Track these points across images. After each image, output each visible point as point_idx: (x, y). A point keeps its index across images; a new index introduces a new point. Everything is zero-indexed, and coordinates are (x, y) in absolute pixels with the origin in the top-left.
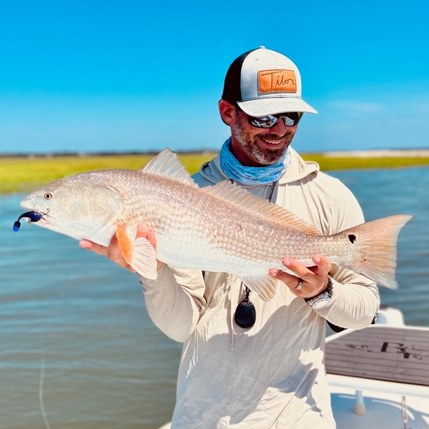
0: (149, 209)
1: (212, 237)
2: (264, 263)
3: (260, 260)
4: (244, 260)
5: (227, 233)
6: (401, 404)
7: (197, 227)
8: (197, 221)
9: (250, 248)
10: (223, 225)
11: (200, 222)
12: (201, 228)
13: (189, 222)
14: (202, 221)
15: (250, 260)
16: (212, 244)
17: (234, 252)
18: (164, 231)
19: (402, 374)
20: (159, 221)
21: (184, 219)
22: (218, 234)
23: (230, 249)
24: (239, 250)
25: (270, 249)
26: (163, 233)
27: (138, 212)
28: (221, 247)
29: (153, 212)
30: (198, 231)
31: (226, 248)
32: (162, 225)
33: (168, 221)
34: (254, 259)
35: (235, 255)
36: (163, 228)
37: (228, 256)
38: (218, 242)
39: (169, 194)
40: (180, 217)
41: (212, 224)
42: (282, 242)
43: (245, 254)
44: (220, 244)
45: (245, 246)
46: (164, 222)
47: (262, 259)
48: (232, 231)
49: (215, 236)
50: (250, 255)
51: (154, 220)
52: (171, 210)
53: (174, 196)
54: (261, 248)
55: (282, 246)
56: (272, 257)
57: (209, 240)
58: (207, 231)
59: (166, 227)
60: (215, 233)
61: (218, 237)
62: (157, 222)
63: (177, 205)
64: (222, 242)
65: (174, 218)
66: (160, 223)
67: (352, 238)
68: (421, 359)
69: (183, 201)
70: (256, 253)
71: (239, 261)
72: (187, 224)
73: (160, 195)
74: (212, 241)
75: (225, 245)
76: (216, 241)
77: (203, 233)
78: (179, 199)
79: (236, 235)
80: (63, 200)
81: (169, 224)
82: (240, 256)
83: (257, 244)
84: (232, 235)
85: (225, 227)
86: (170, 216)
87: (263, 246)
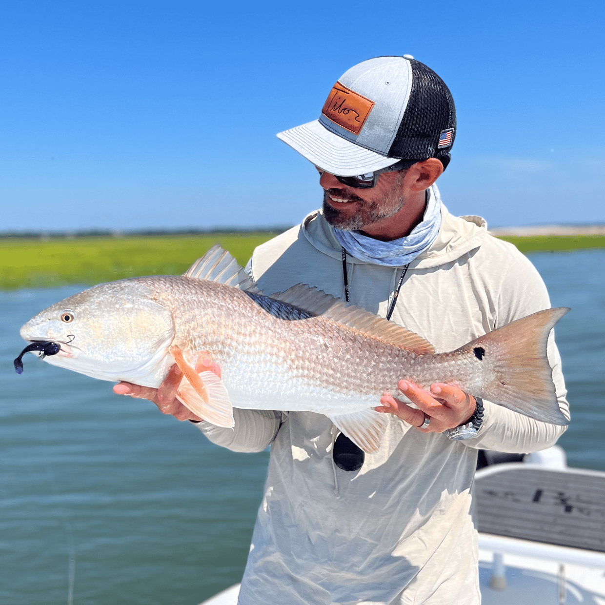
0: (209, 328)
1: (289, 362)
2: (358, 395)
3: (352, 392)
4: (332, 393)
5: (308, 354)
6: (557, 577)
7: (269, 349)
8: (270, 341)
9: (339, 375)
10: (302, 345)
11: (273, 341)
12: (275, 350)
13: (260, 343)
14: (276, 341)
15: (339, 392)
16: (290, 373)
17: (318, 382)
18: (229, 357)
19: (561, 533)
20: (223, 343)
21: (253, 339)
22: (297, 356)
23: (313, 377)
24: (325, 378)
25: (365, 375)
26: (229, 361)
27: (195, 334)
28: (303, 376)
29: (214, 332)
30: (272, 355)
31: (307, 376)
32: (227, 349)
33: (234, 344)
34: (345, 390)
35: (320, 385)
36: (228, 354)
37: (312, 388)
38: (297, 368)
39: (230, 306)
40: (248, 337)
41: (288, 344)
42: (381, 364)
43: (333, 384)
44: (301, 371)
45: (331, 372)
46: (230, 345)
47: (355, 390)
48: (314, 352)
49: (293, 361)
50: (339, 385)
51: (216, 342)
52: (236, 328)
53: (237, 308)
54: (353, 374)
55: (380, 370)
56: (368, 387)
57: (286, 366)
58: (282, 354)
59: (233, 352)
60: (293, 356)
61: (296, 362)
62: (220, 346)
63: (243, 320)
64: (303, 368)
65: (241, 338)
66: (224, 347)
67: (479, 353)
68: (589, 514)
69: (249, 314)
70: (346, 381)
71: (326, 394)
72: (257, 346)
73: (220, 308)
74: (290, 368)
75: (306, 372)
76: (294, 367)
77: (278, 356)
78: (244, 311)
79: (320, 357)
80: (90, 322)
81: (236, 348)
82: (326, 387)
83: (348, 368)
84: (314, 357)
85: (305, 347)
86: (235, 336)
87: (355, 371)
